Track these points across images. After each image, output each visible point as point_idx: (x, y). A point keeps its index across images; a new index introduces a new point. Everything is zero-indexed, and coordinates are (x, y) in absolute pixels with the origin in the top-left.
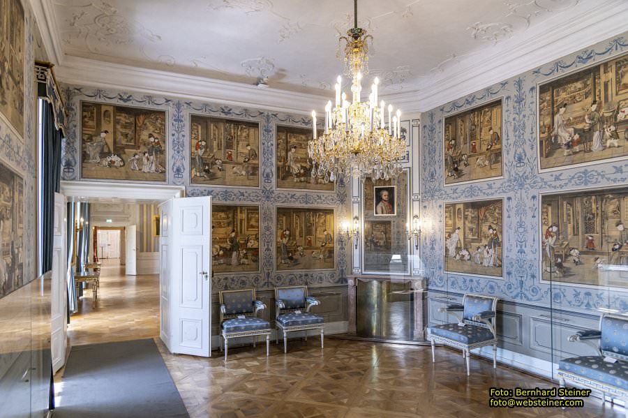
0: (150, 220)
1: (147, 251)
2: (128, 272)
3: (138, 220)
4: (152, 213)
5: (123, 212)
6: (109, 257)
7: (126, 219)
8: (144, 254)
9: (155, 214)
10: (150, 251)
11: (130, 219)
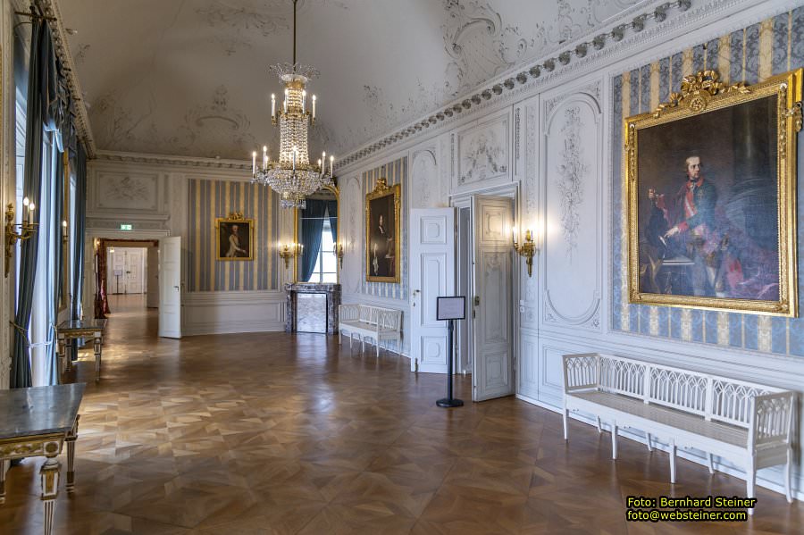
0: (209, 226)
1: (201, 290)
2: (163, 332)
3: (184, 227)
4: (213, 214)
5: (154, 210)
6: (129, 291)
7: (162, 224)
8: (196, 295)
9: (217, 216)
10: (208, 290)
11: (170, 224)
